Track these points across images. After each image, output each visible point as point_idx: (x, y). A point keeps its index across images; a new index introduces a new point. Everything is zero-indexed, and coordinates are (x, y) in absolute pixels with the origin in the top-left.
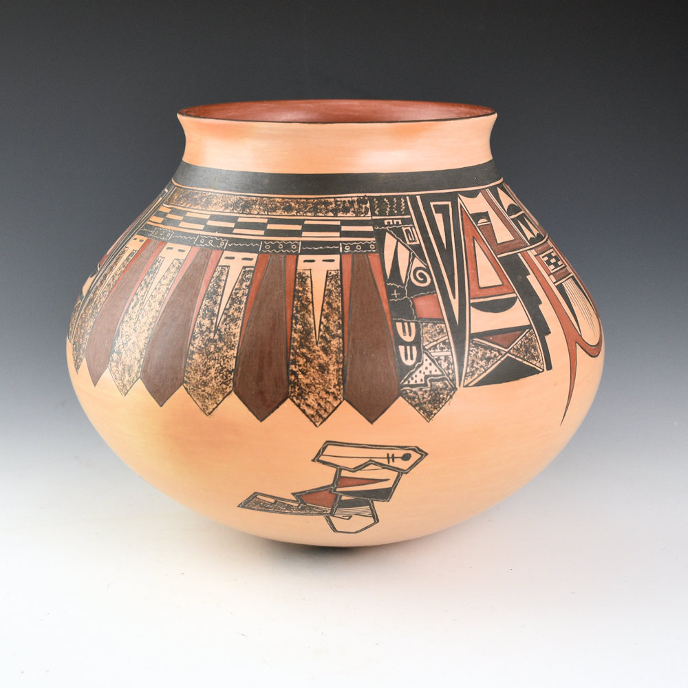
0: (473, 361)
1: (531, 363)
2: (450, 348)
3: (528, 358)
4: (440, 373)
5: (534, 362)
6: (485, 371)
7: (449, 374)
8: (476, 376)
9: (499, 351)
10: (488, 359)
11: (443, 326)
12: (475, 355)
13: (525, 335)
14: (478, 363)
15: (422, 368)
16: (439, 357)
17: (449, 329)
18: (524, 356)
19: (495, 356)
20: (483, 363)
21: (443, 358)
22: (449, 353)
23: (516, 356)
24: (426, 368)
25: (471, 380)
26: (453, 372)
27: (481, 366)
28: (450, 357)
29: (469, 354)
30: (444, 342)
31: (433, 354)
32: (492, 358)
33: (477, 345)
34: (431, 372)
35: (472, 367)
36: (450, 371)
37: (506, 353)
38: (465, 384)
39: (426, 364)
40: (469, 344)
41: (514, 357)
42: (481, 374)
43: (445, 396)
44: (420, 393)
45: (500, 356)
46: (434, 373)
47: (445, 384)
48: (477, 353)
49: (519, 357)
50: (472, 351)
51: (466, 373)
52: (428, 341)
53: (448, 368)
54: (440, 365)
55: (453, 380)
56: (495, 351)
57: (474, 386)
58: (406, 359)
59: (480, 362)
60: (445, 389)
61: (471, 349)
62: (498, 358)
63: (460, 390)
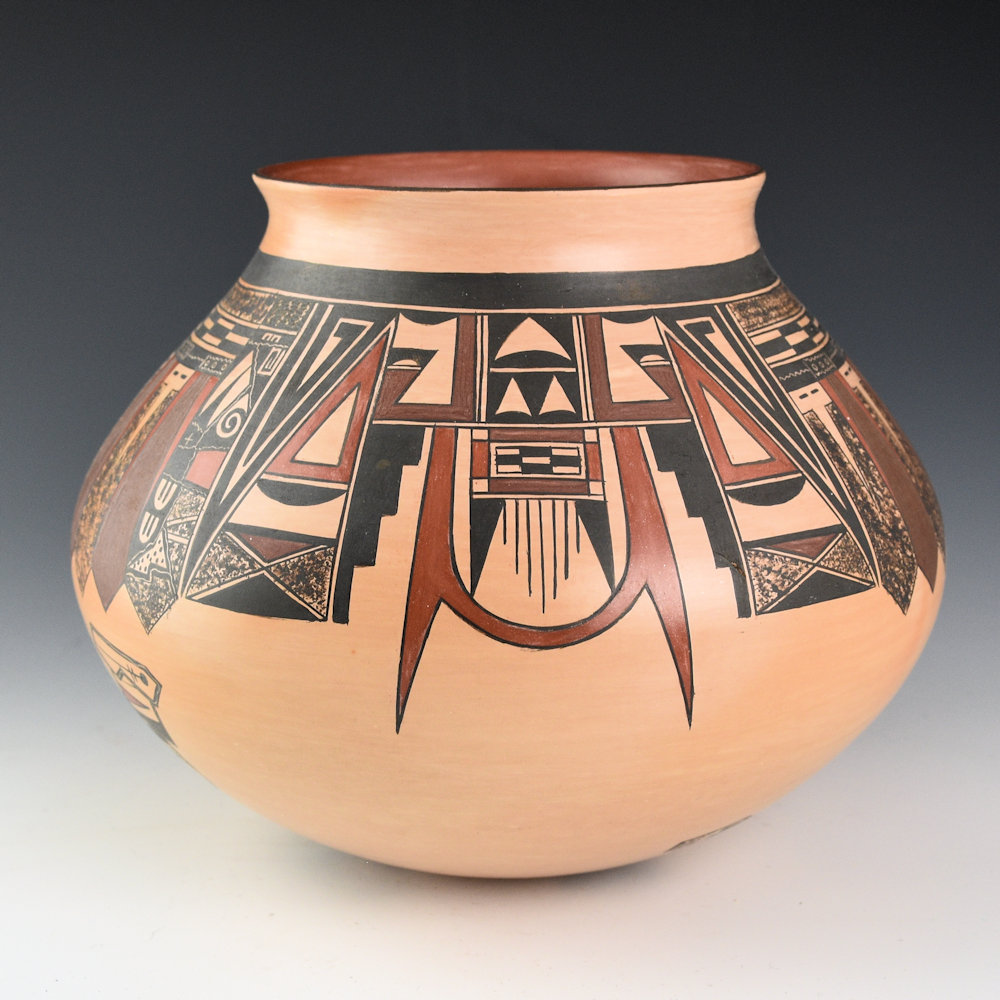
0: (209, 564)
1: (302, 600)
2: (191, 534)
3: (299, 590)
4: (165, 566)
5: (309, 600)
6: (219, 586)
7: (173, 572)
8: (205, 587)
9: (252, 562)
10: (231, 569)
11: (203, 499)
12: (215, 556)
13: (314, 552)
14: (213, 569)
15: (151, 552)
16: (174, 542)
17: (205, 508)
18: (292, 584)
19: (243, 568)
20: (220, 571)
21: (176, 545)
22: (186, 542)
23: (277, 579)
24: (155, 554)
25: (197, 591)
26: (180, 570)
27: (217, 576)
28: (185, 547)
29: (208, 552)
30: (189, 524)
31: (170, 536)
32: (236, 569)
33: (225, 542)
34: (157, 561)
35: (205, 572)
36: (177, 568)
37: (263, 568)
38: (189, 594)
39: (158, 546)
40: (216, 537)
41: (272, 579)
42: (213, 588)
43: (163, 603)
44: (141, 586)
45: (250, 570)
46: (159, 563)
47: (166, 584)
48: (220, 553)
49: (282, 583)
50: (214, 549)
51: (194, 578)
52: (174, 515)
53: (176, 563)
54: (170, 554)
55: (176, 582)
56: (247, 560)
57: (199, 601)
58: (143, 533)
59: (217, 569)
60: (165, 592)
61: (215, 545)
62: (246, 572)
63: (182, 601)
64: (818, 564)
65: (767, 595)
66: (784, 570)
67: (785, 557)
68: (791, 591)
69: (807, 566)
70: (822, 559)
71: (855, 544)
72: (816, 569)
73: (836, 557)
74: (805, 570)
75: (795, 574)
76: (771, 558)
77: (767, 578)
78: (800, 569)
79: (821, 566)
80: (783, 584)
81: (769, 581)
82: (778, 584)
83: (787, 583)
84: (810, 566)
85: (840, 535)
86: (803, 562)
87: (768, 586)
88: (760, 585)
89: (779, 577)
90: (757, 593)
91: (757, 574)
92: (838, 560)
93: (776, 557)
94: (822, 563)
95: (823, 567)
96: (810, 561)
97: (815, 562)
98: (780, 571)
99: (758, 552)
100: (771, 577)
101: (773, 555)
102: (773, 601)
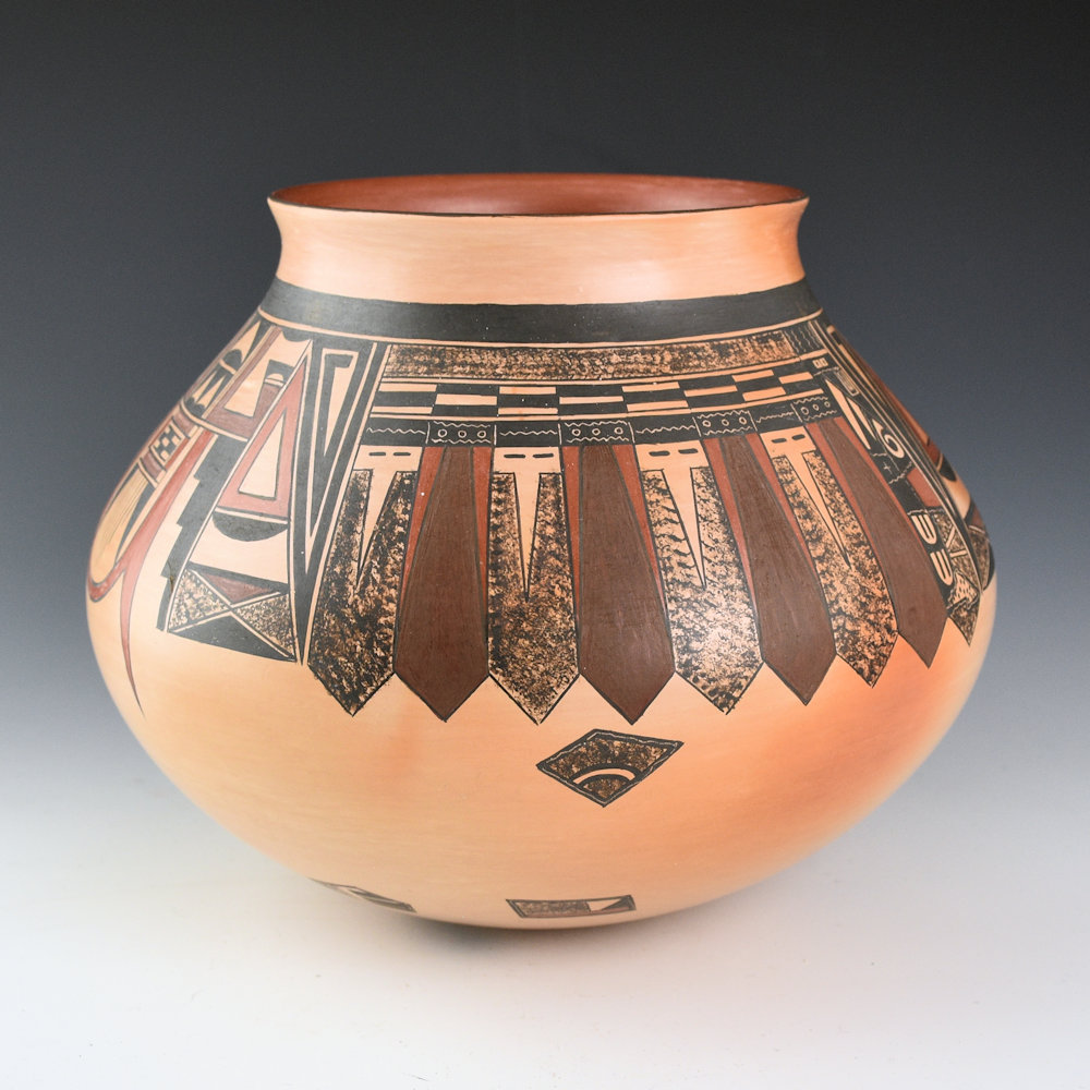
64: (233, 610)
65: (179, 617)
66: (201, 601)
67: (209, 589)
68: (199, 623)
69: (222, 607)
70: (240, 607)
71: (290, 609)
72: (230, 613)
73: (256, 611)
74: (219, 610)
75: (209, 609)
76: (198, 585)
77: (186, 601)
78: (215, 607)
79: (235, 613)
80: (194, 614)
81: (185, 605)
82: (191, 611)
83: (198, 614)
84: (225, 608)
85: (278, 593)
86: (221, 601)
87: (183, 610)
88: (179, 606)
89: (195, 606)
90: (174, 612)
91: (181, 595)
92: (258, 615)
93: (202, 586)
94: (239, 611)
95: (238, 615)
96: (229, 603)
97: (233, 606)
98: (197, 601)
99: (193, 574)
100: (189, 602)
101: (201, 583)
102: (182, 625)
